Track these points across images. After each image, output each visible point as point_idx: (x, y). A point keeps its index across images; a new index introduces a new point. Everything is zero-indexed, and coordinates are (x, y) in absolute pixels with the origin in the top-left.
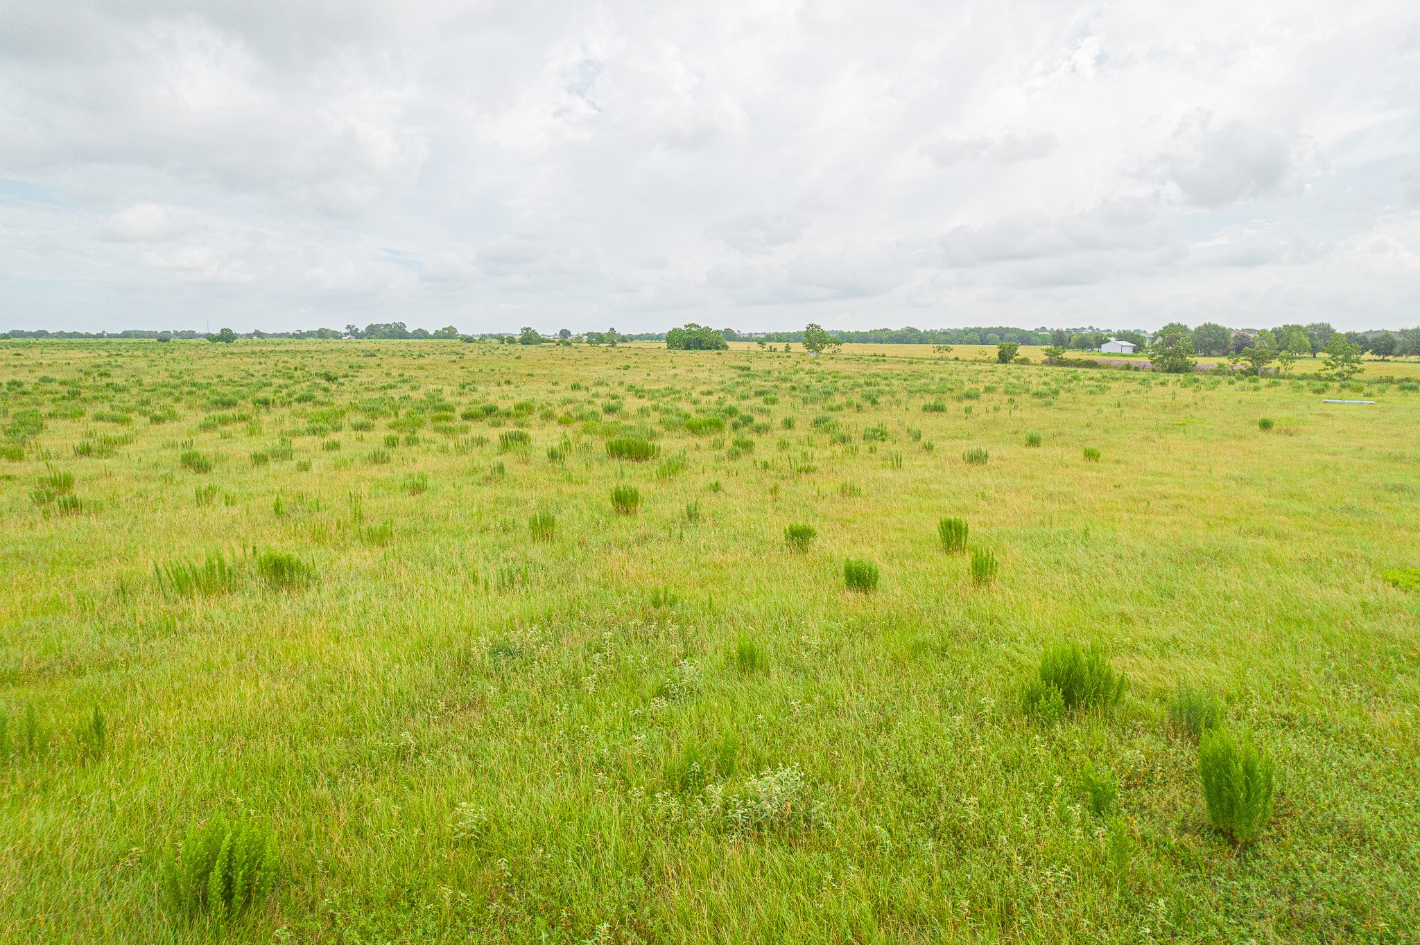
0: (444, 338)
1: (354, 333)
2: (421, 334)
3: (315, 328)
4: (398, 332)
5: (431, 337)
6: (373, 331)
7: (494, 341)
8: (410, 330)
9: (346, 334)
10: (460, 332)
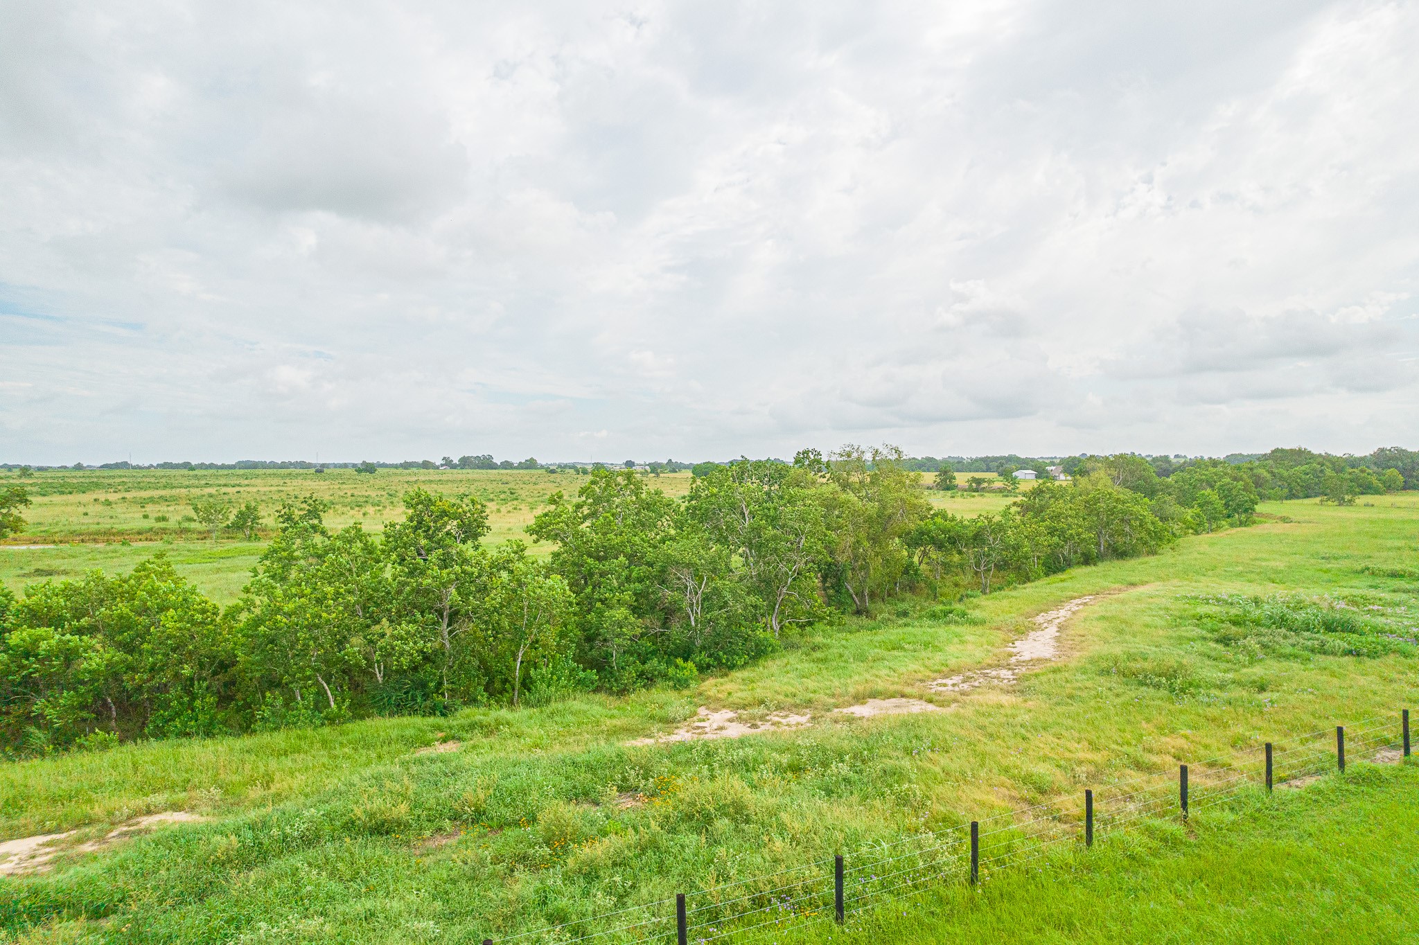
0: (526, 468)
1: (448, 463)
2: (507, 465)
3: (420, 461)
4: (486, 463)
5: (516, 468)
6: (465, 463)
7: (572, 471)
8: (497, 460)
9: (442, 465)
10: (541, 461)
